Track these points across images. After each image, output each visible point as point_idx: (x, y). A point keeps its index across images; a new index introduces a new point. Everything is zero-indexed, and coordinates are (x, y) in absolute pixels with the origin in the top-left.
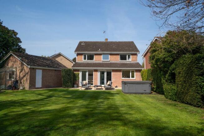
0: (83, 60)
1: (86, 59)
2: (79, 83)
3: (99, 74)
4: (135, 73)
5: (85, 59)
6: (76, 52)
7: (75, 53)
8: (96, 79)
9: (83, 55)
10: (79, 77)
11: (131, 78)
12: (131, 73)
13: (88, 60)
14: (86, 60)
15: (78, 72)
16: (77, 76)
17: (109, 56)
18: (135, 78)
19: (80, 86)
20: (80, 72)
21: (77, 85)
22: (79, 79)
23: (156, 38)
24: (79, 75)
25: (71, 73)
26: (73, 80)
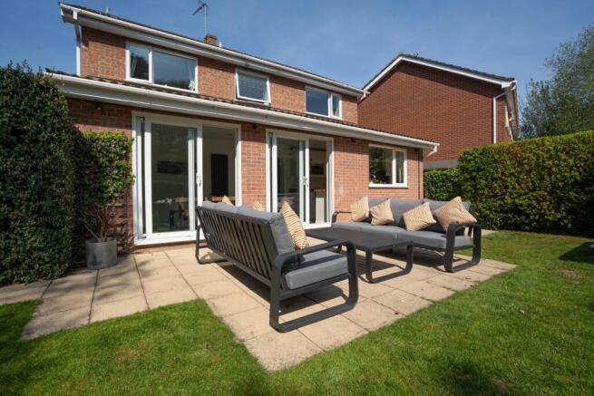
0: (128, 78)
1: (146, 77)
3: (268, 156)
4: (405, 163)
5: (140, 71)
7: (68, 14)
9: (128, 45)
11: (394, 184)
13: (157, 81)
14: (150, 81)
15: (117, 132)
16: (111, 161)
17: (268, 83)
18: (405, 185)
19: (138, 242)
20: (134, 133)
21: (112, 236)
22: (129, 186)
23: (400, 58)
24: (127, 157)
25: (44, 121)
26: (71, 197)
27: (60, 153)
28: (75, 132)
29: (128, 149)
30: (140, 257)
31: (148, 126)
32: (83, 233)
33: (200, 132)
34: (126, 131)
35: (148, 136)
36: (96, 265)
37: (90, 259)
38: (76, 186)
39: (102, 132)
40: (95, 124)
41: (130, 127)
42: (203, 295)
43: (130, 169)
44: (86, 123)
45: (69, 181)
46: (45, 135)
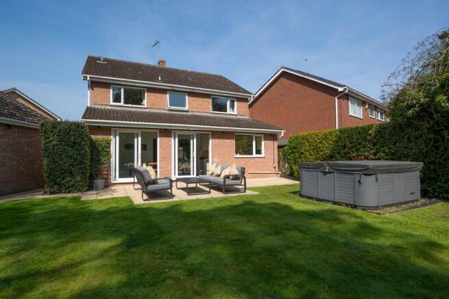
0: (112, 103)
1: (120, 102)
2: (109, 174)
3: (174, 143)
4: (263, 143)
5: (117, 99)
6: (88, 76)
7: (85, 78)
8: (166, 158)
9: (112, 86)
10: (109, 153)
11: (254, 155)
12: (254, 143)
13: (125, 103)
14: (122, 103)
15: (105, 137)
16: (103, 149)
17: (187, 97)
18: (263, 155)
19: (113, 182)
20: (112, 137)
21: (103, 179)
22: (110, 158)
23: (282, 70)
24: (109, 147)
25: (82, 139)
26: (89, 163)
27: (87, 149)
28: (91, 139)
29: (109, 144)
30: (113, 188)
31: (118, 134)
32: (92, 177)
33: (140, 135)
34: (109, 137)
35: (118, 138)
36: (97, 189)
37: (95, 186)
38: (91, 159)
39: (100, 137)
40: (98, 135)
41: (110, 135)
42: (129, 195)
43: (110, 152)
44: (94, 134)
45: (89, 157)
46: (83, 143)
